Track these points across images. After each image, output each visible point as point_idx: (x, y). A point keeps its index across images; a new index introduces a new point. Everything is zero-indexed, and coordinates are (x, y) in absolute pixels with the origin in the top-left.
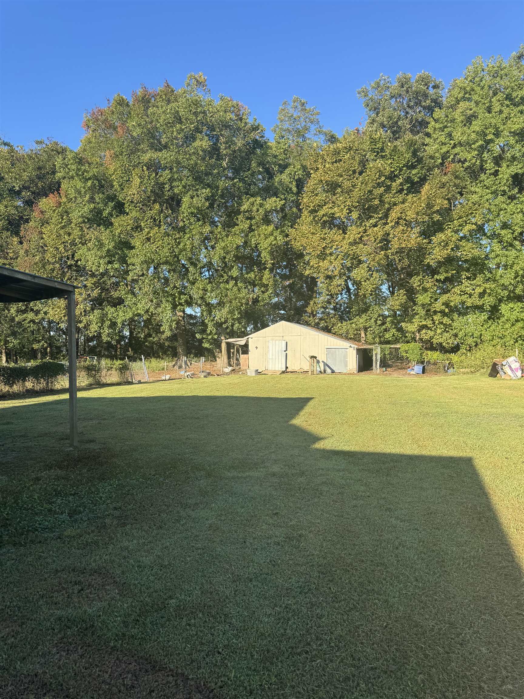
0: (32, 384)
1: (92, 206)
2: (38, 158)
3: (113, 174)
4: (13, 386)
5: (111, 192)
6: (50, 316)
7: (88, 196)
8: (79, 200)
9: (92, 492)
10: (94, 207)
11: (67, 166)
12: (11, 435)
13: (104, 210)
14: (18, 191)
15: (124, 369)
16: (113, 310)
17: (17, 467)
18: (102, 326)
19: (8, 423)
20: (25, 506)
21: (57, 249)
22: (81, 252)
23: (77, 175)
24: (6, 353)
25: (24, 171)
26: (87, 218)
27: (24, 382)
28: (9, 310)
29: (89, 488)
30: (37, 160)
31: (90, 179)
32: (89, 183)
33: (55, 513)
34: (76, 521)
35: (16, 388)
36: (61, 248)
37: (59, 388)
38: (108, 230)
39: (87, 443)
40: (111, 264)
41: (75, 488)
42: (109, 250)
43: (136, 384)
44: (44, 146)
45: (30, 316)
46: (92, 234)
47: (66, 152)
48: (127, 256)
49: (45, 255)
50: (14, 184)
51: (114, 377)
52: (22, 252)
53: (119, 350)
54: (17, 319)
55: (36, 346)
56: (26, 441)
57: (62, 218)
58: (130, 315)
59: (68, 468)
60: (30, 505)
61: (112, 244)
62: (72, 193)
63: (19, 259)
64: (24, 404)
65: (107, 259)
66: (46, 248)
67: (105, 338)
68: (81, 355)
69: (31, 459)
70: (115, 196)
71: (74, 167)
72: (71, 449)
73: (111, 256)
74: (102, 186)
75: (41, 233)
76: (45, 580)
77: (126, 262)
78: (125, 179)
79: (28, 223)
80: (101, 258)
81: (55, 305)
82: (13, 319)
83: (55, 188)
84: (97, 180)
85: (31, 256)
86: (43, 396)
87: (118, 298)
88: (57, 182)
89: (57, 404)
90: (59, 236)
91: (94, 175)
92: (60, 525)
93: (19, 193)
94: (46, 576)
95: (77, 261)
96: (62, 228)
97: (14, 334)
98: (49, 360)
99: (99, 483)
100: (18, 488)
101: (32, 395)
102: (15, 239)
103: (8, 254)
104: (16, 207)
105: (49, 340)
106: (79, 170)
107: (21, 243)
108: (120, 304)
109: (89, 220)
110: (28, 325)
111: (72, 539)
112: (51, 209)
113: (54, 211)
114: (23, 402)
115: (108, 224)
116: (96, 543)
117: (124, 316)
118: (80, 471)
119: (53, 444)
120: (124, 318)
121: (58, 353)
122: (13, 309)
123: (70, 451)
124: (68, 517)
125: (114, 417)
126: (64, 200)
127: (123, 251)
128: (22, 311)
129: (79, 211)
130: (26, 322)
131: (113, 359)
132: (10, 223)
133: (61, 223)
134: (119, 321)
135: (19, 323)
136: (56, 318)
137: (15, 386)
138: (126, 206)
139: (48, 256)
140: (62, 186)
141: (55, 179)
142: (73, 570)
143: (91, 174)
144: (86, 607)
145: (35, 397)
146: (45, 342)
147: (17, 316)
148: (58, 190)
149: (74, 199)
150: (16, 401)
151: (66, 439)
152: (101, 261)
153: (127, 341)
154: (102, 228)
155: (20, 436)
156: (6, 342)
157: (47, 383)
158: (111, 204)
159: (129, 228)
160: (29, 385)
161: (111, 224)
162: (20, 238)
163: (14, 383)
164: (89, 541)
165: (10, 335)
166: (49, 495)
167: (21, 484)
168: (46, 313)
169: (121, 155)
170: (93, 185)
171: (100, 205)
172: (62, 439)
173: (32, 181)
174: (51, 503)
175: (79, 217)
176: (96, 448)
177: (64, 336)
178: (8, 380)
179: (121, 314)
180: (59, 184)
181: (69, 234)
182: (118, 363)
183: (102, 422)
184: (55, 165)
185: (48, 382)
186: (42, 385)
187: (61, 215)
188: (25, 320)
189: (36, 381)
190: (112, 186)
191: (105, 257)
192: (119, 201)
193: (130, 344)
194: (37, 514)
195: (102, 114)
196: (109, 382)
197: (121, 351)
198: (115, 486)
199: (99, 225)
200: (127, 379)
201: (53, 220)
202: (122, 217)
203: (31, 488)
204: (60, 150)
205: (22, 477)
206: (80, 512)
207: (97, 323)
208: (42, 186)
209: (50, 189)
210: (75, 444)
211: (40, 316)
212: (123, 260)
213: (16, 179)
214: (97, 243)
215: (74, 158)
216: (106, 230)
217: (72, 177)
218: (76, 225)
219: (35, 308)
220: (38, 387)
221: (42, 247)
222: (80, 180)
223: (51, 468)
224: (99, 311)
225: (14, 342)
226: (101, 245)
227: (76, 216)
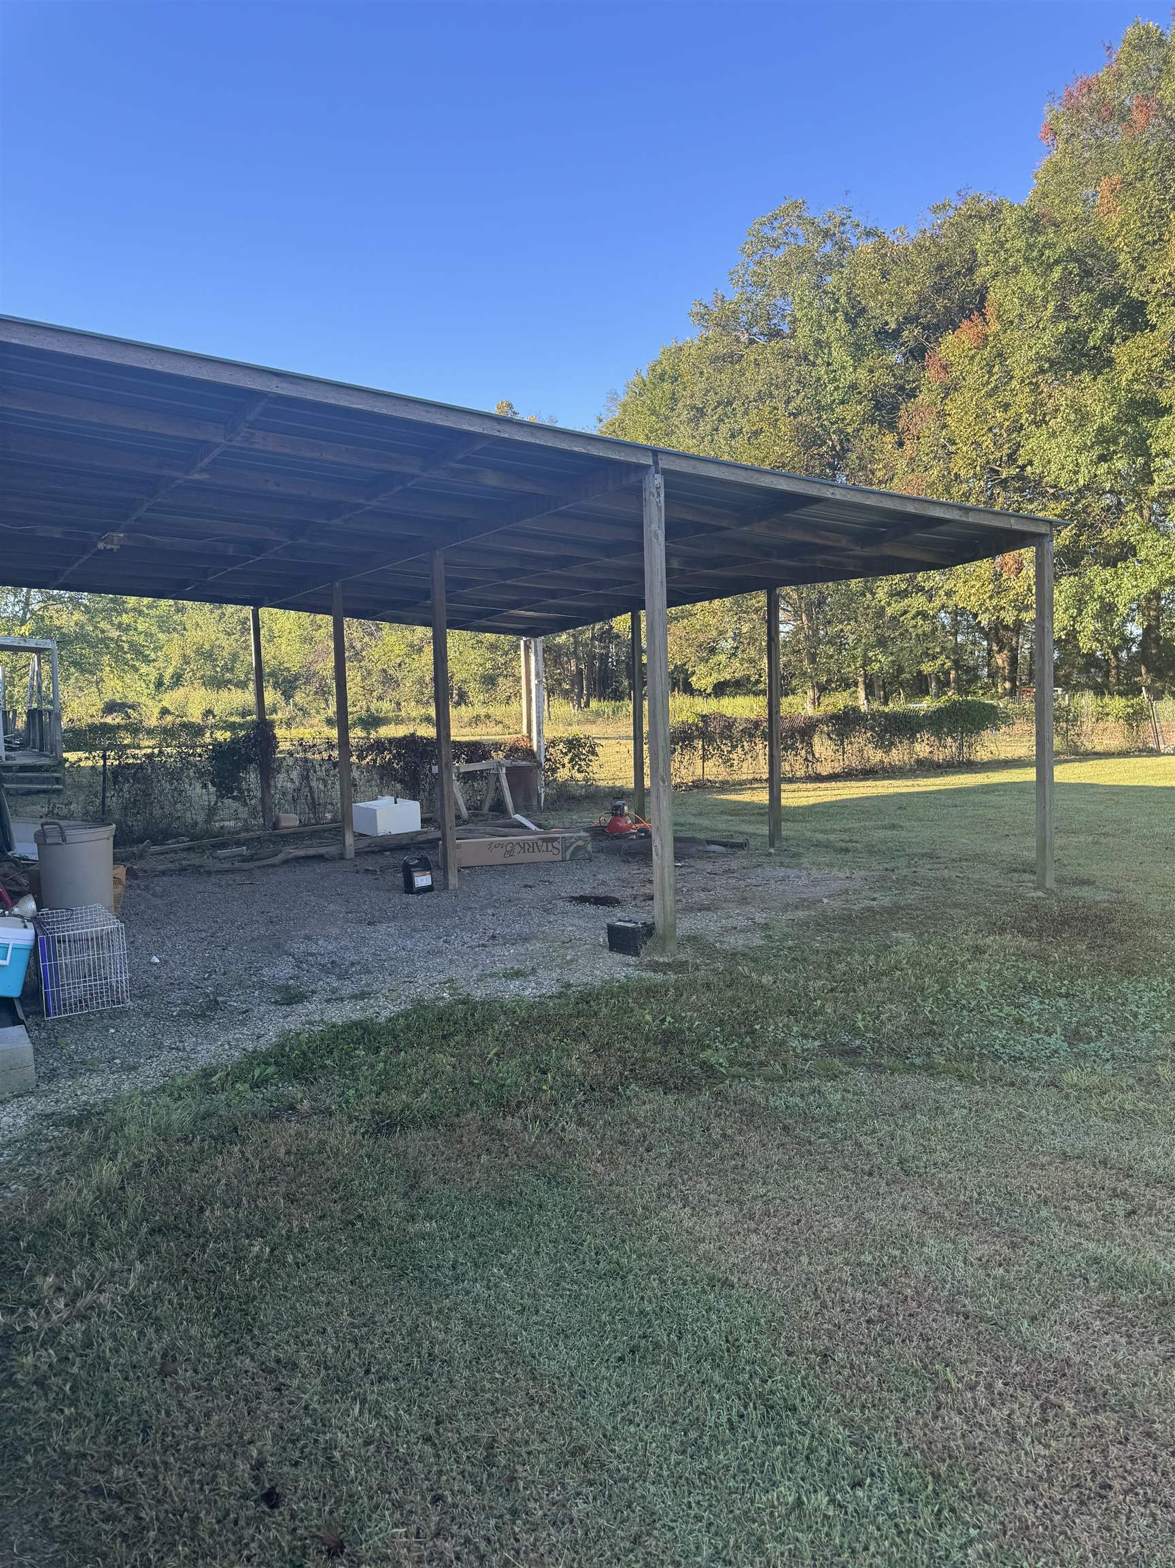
0: (928, 749)
1: (1062, 327)
2: (936, 245)
3: (1117, 236)
4: (890, 750)
5: (1108, 283)
6: (958, 600)
7: (1051, 306)
8: (1031, 319)
9: (1110, 998)
10: (1068, 328)
11: (1002, 245)
12: (904, 850)
13: (1090, 331)
14: (894, 330)
15: (1135, 718)
16: (1107, 573)
17: (929, 918)
18: (1080, 614)
19: (893, 827)
20: (964, 1002)
21: (978, 444)
22: (1035, 443)
23: (1027, 260)
24: (865, 683)
25: (908, 284)
26: (1049, 360)
27: (913, 743)
28: (873, 594)
29: (1101, 989)
30: (934, 250)
31: (1057, 262)
32: (1056, 274)
33: (1032, 1029)
34: (1084, 1055)
35: (898, 755)
36: (987, 442)
37: (986, 759)
38: (1100, 379)
39: (1075, 884)
40: (1106, 461)
41: (1066, 982)
42: (1101, 429)
43: (1168, 754)
44: (951, 212)
45: (918, 602)
46: (1061, 395)
47: (1000, 212)
48: (1150, 436)
49: (952, 465)
50: (886, 318)
51: (1112, 736)
52: (902, 465)
53: (1113, 672)
54: (889, 611)
55: (927, 668)
56: (936, 866)
57: (990, 373)
58: (1153, 582)
59: (1041, 936)
60: (973, 1003)
61: (1113, 411)
62: (1014, 306)
63: (896, 481)
64: (916, 789)
65: (1098, 450)
66: (952, 448)
67: (1085, 644)
68: (1024, 684)
69: (956, 905)
70: (1122, 289)
71: (1019, 244)
72: (1040, 894)
73: (1107, 441)
74: (1087, 273)
75: (942, 414)
76: (1043, 1167)
77: (1146, 452)
78: (1149, 238)
79: (915, 396)
80: (1080, 451)
81: (971, 575)
82: (880, 613)
83: (974, 305)
84: (1077, 260)
85: (922, 469)
86: (954, 773)
87: (1122, 544)
88: (978, 291)
89: (986, 793)
90: (981, 416)
91: (1069, 249)
92: (1048, 1058)
93: (896, 334)
94: (1044, 1160)
95: (1023, 468)
96: (989, 395)
97: (882, 643)
98: (956, 697)
99: (1122, 980)
100: (943, 963)
101: (928, 770)
102: (890, 439)
103: (873, 474)
104: (890, 368)
105: (955, 653)
106: (1030, 247)
107: (901, 444)
108: (1125, 559)
109: (1052, 363)
110: (913, 622)
111: (1085, 1095)
112: (967, 356)
113: (973, 357)
114: (913, 786)
115: (1100, 362)
116: (1147, 1116)
117: (1137, 586)
118: (1072, 946)
119: (997, 878)
120: (1134, 593)
121: (970, 682)
122: (883, 587)
123: (1039, 898)
124: (1066, 1044)
125: (1129, 831)
126: (995, 327)
127: (1138, 424)
128: (898, 594)
129: (1030, 348)
130: (909, 616)
131: (1103, 694)
132: (878, 407)
133: (988, 383)
134: (1121, 601)
135: (893, 618)
136: (972, 604)
137: (894, 750)
138: (1150, 308)
139: (958, 465)
140: (991, 296)
141: (974, 284)
142: (1104, 1163)
143: (1060, 249)
144: (1152, 1253)
145: (937, 776)
146: (948, 658)
147: (889, 604)
148: (981, 307)
149: (1016, 320)
150: (899, 782)
151: (1025, 871)
152: (1082, 459)
153: (1134, 649)
154: (1086, 376)
155: (923, 855)
156: (867, 661)
157: (960, 747)
158: (1111, 312)
159: (1156, 363)
160: (922, 749)
161: (1110, 362)
162: (898, 434)
163: (892, 744)
164: (1128, 1107)
165: (874, 647)
166: (1010, 987)
167: (946, 955)
168: (949, 594)
169: (1141, 179)
170: (1066, 276)
171: (1081, 322)
172: (1015, 871)
173: (923, 300)
174: (1018, 1006)
175: (1031, 361)
176: (1098, 898)
177: (985, 643)
178: (882, 738)
179: (1127, 582)
180: (982, 293)
181: (1006, 407)
182: (1117, 704)
183: (1102, 840)
184: (973, 252)
185: (961, 745)
186: (948, 749)
187: (988, 364)
188: (906, 612)
189: (937, 743)
190: (1115, 266)
191: (1092, 447)
192: (1132, 300)
193: (1143, 657)
194: (992, 1023)
195: (1090, 90)
196: (1099, 748)
197: (1118, 674)
198: (1164, 993)
199: (1077, 372)
200: (1145, 743)
201: (970, 380)
202: (1139, 339)
203: (970, 967)
204: (986, 211)
205: (945, 940)
206: (1090, 1040)
207: (1067, 609)
208: (945, 307)
209: (962, 309)
210: (1048, 886)
211: (937, 603)
212: (1140, 447)
213: (891, 305)
214: (1072, 417)
215: (1021, 221)
216: (1095, 379)
217: (1015, 270)
218: (1023, 381)
219: (927, 586)
220: (940, 756)
221: (944, 446)
222: (1034, 271)
223: (1004, 930)
224: (1072, 578)
225: (882, 661)
226: (1083, 417)
227: (1021, 361)
